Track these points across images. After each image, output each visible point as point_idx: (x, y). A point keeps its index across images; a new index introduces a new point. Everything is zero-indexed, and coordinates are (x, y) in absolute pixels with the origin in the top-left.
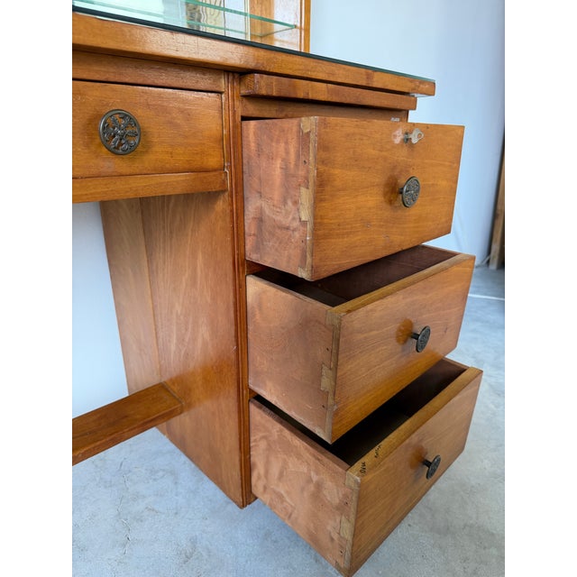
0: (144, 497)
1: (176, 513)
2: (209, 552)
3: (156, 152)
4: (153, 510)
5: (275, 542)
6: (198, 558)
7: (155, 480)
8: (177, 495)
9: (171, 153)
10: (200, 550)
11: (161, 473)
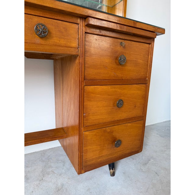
0: (52, 167)
1: (60, 175)
2: (66, 190)
3: (55, 39)
4: (53, 172)
5: (91, 193)
6: (62, 191)
7: (58, 163)
8: (63, 169)
9: (59, 41)
10: (64, 188)
11: (60, 161)
